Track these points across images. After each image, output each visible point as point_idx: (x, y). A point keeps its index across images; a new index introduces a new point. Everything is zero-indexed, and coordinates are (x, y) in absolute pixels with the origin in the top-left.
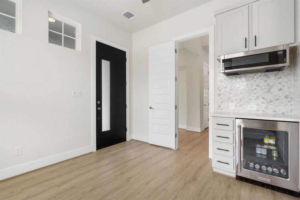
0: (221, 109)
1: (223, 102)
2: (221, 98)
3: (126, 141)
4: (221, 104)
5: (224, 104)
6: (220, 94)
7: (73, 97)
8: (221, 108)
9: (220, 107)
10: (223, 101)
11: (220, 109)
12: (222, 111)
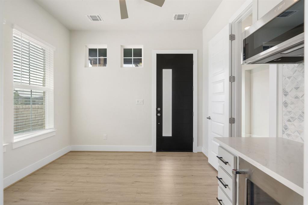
0: (288, 135)
1: (291, 120)
2: (290, 112)
3: (192, 152)
4: (288, 124)
5: (294, 125)
6: (286, 103)
7: (137, 104)
8: (288, 132)
9: (286, 129)
10: (292, 118)
11: (286, 133)
12: (290, 138)
